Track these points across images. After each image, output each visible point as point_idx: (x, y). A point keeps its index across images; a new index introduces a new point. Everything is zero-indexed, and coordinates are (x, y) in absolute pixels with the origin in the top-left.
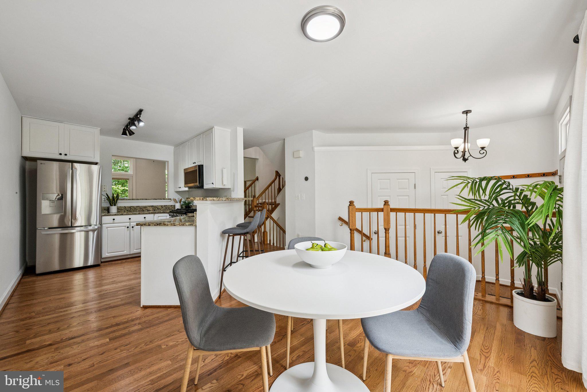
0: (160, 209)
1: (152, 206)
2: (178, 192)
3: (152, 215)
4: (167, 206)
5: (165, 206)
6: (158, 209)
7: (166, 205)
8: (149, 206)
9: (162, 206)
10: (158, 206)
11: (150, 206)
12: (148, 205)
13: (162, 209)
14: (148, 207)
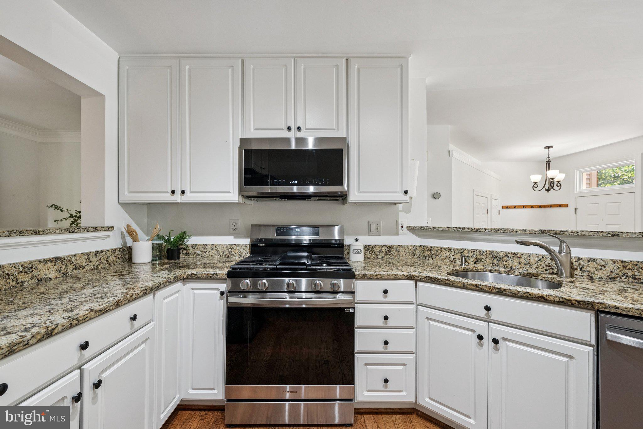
0: (84, 268)
1: (57, 259)
2: (125, 205)
3: (150, 297)
4: (102, 252)
5: (96, 253)
6: (76, 268)
7: (99, 249)
8: (45, 262)
9: (88, 254)
10: (75, 256)
11: (50, 260)
12: (42, 257)
13: (88, 268)
14: (41, 266)
